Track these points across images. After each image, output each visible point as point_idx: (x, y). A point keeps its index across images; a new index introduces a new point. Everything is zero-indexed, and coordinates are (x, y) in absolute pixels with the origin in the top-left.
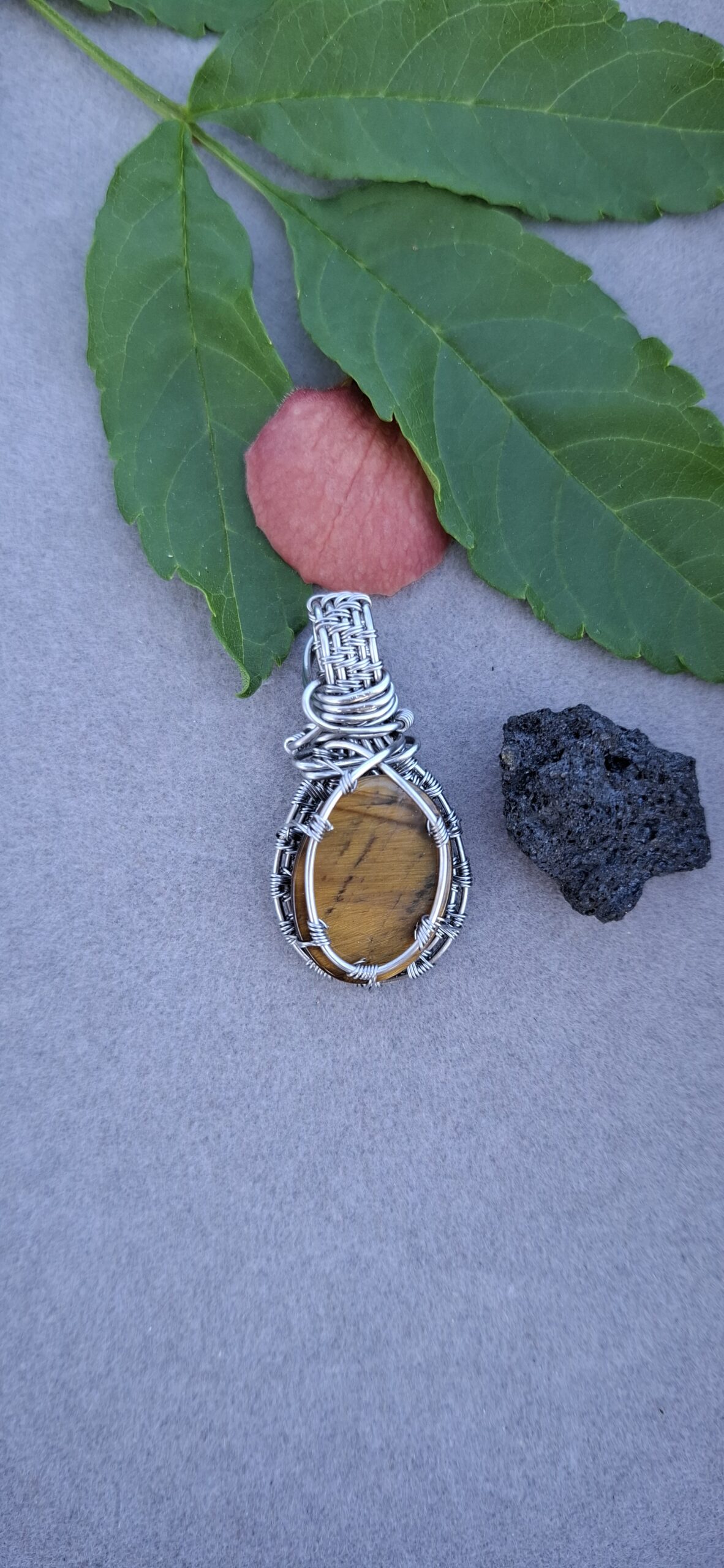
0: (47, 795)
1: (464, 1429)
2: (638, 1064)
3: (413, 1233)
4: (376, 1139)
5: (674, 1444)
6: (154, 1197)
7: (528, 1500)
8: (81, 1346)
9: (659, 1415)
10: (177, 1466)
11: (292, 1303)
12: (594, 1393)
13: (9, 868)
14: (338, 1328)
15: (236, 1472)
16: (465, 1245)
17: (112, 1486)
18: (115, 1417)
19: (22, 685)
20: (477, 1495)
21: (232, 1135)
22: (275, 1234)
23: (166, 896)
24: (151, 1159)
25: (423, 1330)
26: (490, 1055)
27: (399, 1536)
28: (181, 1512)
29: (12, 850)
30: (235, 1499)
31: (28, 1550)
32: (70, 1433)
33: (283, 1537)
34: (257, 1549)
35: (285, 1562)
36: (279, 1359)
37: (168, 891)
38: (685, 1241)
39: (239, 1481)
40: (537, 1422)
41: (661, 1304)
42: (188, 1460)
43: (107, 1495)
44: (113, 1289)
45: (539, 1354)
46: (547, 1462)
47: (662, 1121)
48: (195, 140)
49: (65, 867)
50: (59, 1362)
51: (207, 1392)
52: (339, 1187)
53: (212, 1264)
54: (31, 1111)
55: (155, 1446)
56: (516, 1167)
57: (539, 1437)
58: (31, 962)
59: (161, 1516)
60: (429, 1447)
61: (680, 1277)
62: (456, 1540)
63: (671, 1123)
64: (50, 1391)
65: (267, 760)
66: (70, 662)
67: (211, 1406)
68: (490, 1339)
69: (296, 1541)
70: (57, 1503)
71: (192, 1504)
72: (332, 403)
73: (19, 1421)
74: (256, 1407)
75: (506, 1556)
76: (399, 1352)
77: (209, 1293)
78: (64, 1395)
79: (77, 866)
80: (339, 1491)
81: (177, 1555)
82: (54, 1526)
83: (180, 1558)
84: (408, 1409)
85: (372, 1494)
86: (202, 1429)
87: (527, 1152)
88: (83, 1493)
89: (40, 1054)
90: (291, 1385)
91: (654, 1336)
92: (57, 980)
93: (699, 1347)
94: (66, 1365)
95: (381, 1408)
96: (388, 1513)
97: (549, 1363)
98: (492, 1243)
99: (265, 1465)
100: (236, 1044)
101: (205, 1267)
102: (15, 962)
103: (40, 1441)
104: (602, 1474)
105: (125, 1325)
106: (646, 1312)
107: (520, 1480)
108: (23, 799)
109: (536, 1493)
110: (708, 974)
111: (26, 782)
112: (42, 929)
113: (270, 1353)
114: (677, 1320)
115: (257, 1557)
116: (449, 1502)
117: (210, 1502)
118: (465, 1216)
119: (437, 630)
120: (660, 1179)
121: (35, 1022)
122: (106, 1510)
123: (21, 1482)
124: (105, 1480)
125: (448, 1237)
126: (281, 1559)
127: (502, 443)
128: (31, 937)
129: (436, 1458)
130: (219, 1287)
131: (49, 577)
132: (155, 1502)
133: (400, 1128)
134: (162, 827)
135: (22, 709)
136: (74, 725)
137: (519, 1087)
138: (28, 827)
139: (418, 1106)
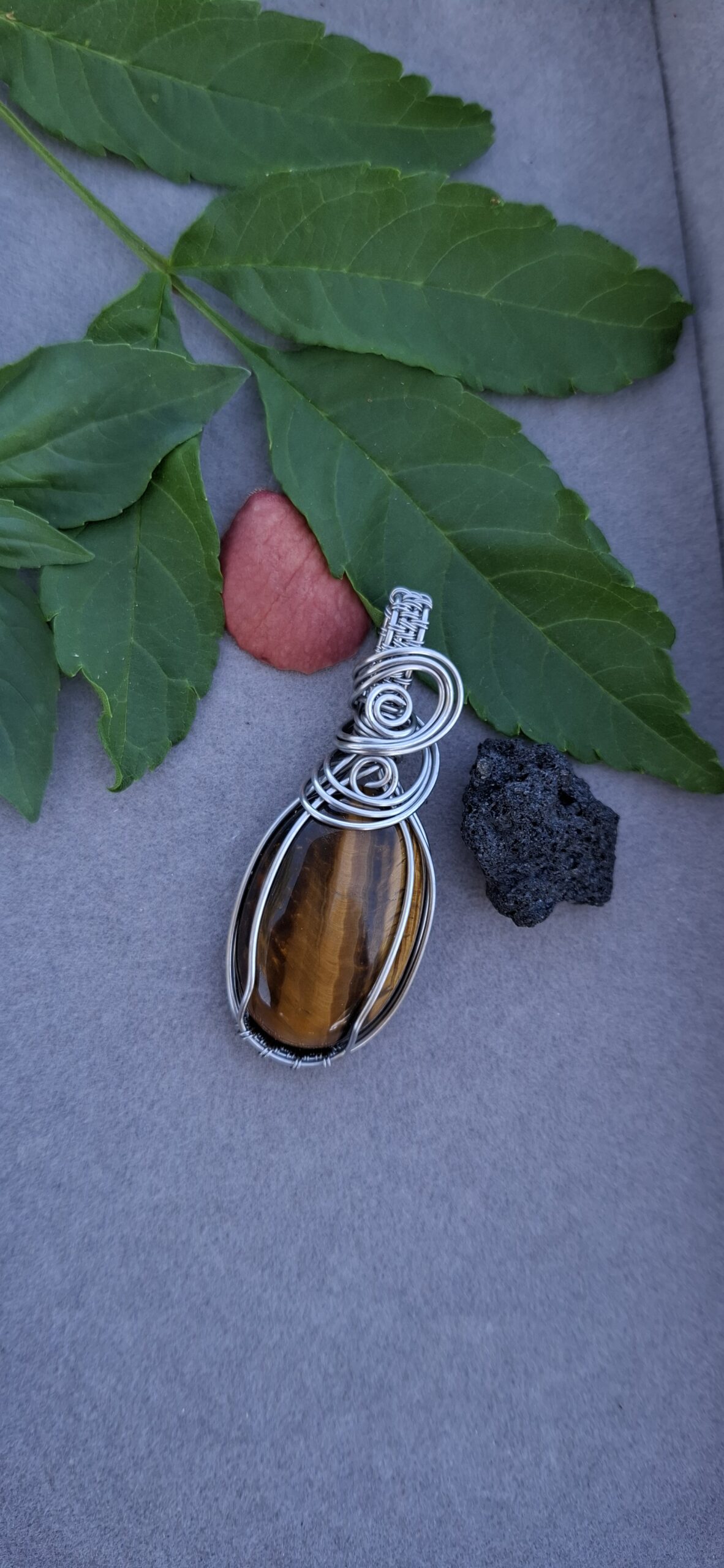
0: (42, 954)
1: (460, 1449)
2: (576, 1123)
3: (403, 1292)
4: (364, 1217)
5: (632, 1432)
7: (519, 1498)
8: (123, 1435)
9: (618, 1410)
10: (218, 1525)
12: (564, 1401)
13: (13, 1024)
14: (347, 1382)
15: (271, 1520)
16: (447, 1295)
18: (159, 1492)
19: (10, 857)
20: (477, 1502)
22: (285, 1311)
23: (160, 1032)
25: (419, 1373)
26: (453, 1132)
29: (15, 1008)
30: (272, 1543)
32: (120, 1513)
36: (299, 1417)
37: (162, 1028)
38: (626, 1263)
39: (273, 1527)
40: (521, 1433)
41: (611, 1318)
42: (228, 1517)
43: (159, 1560)
44: (147, 1381)
45: (517, 1376)
46: (531, 1464)
47: (599, 1168)
49: (65, 1017)
50: (105, 1453)
51: (239, 1456)
52: (336, 1263)
53: (232, 1346)
54: (56, 1238)
55: (197, 1511)
56: (484, 1225)
57: (523, 1445)
58: (42, 1105)
60: (433, 1470)
61: (624, 1293)
62: (463, 1543)
63: (607, 1168)
64: (98, 1480)
67: (243, 1467)
68: (475, 1370)
71: (234, 1555)
74: (282, 1461)
75: (505, 1549)
76: (400, 1394)
77: (232, 1371)
78: (111, 1480)
79: (76, 1015)
80: (361, 1520)
84: (412, 1441)
85: (389, 1517)
86: (237, 1488)
87: (492, 1210)
89: (59, 1186)
90: (311, 1437)
91: (608, 1346)
92: (68, 1118)
93: (645, 1349)
94: (111, 1455)
95: (389, 1444)
96: (403, 1531)
97: (525, 1382)
98: (470, 1290)
99: (295, 1510)
101: (226, 1350)
102: (27, 1107)
103: (93, 1525)
104: (577, 1467)
105: (160, 1410)
106: (600, 1327)
107: (511, 1483)
108: (19, 960)
109: (526, 1493)
111: (21, 944)
113: (290, 1413)
114: (625, 1330)
116: (454, 1512)
117: (250, 1550)
118: (445, 1271)
120: (601, 1215)
121: (52, 1158)
125: (432, 1291)
128: (40, 1083)
129: (439, 1478)
130: (241, 1364)
134: (150, 971)
136: (61, 889)
137: (480, 1156)
138: (27, 985)
139: (397, 1184)
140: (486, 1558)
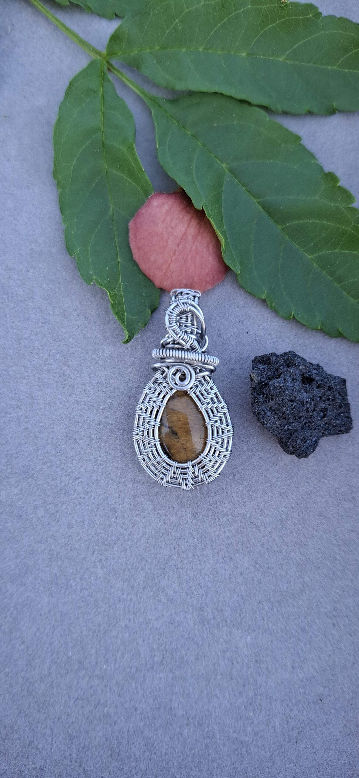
0: (27, 389)
1: (223, 706)
2: (314, 529)
3: (201, 609)
4: (184, 562)
5: (327, 717)
6: (74, 588)
7: (254, 742)
8: (37, 661)
9: (320, 702)
10: (82, 721)
11: (140, 642)
12: (288, 690)
13: (8, 424)
14: (163, 655)
15: (111, 725)
16: (226, 616)
17: (49, 730)
18: (52, 696)
19: (17, 335)
20: (229, 739)
21: (113, 559)
22: (133, 608)
23: (84, 440)
24: (73, 569)
25: (205, 657)
26: (241, 522)
27: (190, 758)
28: (82, 745)
29: (9, 416)
30: (110, 738)
31: (8, 761)
32: (30, 703)
33: (133, 757)
34: (120, 763)
35: (134, 770)
36: (134, 670)
37: (85, 438)
38: (335, 616)
39: (112, 729)
40: (260, 704)
41: (322, 647)
42: (88, 718)
43: (47, 734)
44: (53, 633)
45: (262, 671)
46: (264, 724)
47: (325, 557)
48: (109, 70)
49: (35, 424)
50: (26, 668)
51: (98, 685)
52: (165, 585)
53: (102, 622)
54: (15, 544)
55: (71, 711)
56: (253, 578)
57: (260, 711)
58: (17, 471)
59: (73, 746)
60: (206, 715)
61: (332, 634)
62: (219, 761)
63: (330, 558)
64: (20, 682)
65: (136, 374)
66: (40, 324)
67: (99, 692)
68: (238, 662)
69: (140, 760)
70: (22, 738)
71: (89, 740)
72: (173, 200)
73: (5, 697)
74: (121, 693)
75: (243, 770)
76: (193, 668)
77: (100, 636)
78: (27, 685)
79: (41, 424)
80: (161, 736)
81: (81, 765)
82: (20, 749)
83: (82, 766)
84: (196, 696)
85: (178, 737)
86: (95, 703)
87: (258, 571)
88: (35, 733)
89: (20, 516)
90: (139, 682)
91: (318, 663)
92: (29, 480)
93: (340, 669)
94: (29, 670)
95: (183, 695)
96: (185, 747)
97: (266, 675)
98: (240, 615)
99: (125, 722)
100: (116, 514)
101: (98, 623)
102: (9, 470)
103: (14, 707)
104: (291, 730)
105: (58, 651)
106: (315, 651)
107: (251, 732)
108: (15, 390)
109: (258, 739)
110: (349, 485)
111: (17, 382)
112: (23, 455)
113: (129, 666)
114: (330, 655)
115: (120, 767)
116: (216, 742)
117: (98, 739)
118: (227, 601)
119: (221, 313)
120: (323, 585)
121: (18, 500)
122: (46, 742)
123: (5, 727)
124: (46, 727)
125: (218, 612)
126: (132, 768)
127: (255, 222)
128: (17, 459)
129: (209, 721)
130: (105, 633)
131: (31, 282)
132: (70, 739)
133: (196, 557)
134: (83, 406)
135: (16, 346)
136: (41, 355)
137: (255, 539)
138: (18, 405)
139: (205, 546)
140: (231, 772)
